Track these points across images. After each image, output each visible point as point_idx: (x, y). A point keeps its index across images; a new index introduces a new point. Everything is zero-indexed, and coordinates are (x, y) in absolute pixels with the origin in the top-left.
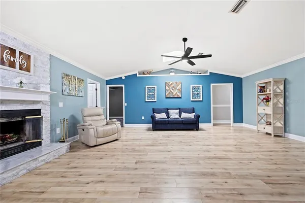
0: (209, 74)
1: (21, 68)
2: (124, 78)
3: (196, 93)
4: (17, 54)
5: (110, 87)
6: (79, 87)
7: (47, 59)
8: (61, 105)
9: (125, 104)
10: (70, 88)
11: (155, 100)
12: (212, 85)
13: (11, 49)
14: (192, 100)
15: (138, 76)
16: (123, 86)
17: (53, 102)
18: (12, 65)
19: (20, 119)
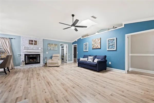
0: (123, 26)
1: (34, 44)
2: (77, 41)
3: (111, 44)
4: (33, 41)
5: (74, 46)
6: (55, 47)
7: (42, 40)
8: (47, 53)
9: (77, 53)
10: (51, 48)
11: (88, 51)
12: (126, 35)
13: (32, 40)
14: (108, 50)
15: (81, 39)
16: (77, 44)
17: (44, 52)
18: (32, 44)
19: (35, 56)
